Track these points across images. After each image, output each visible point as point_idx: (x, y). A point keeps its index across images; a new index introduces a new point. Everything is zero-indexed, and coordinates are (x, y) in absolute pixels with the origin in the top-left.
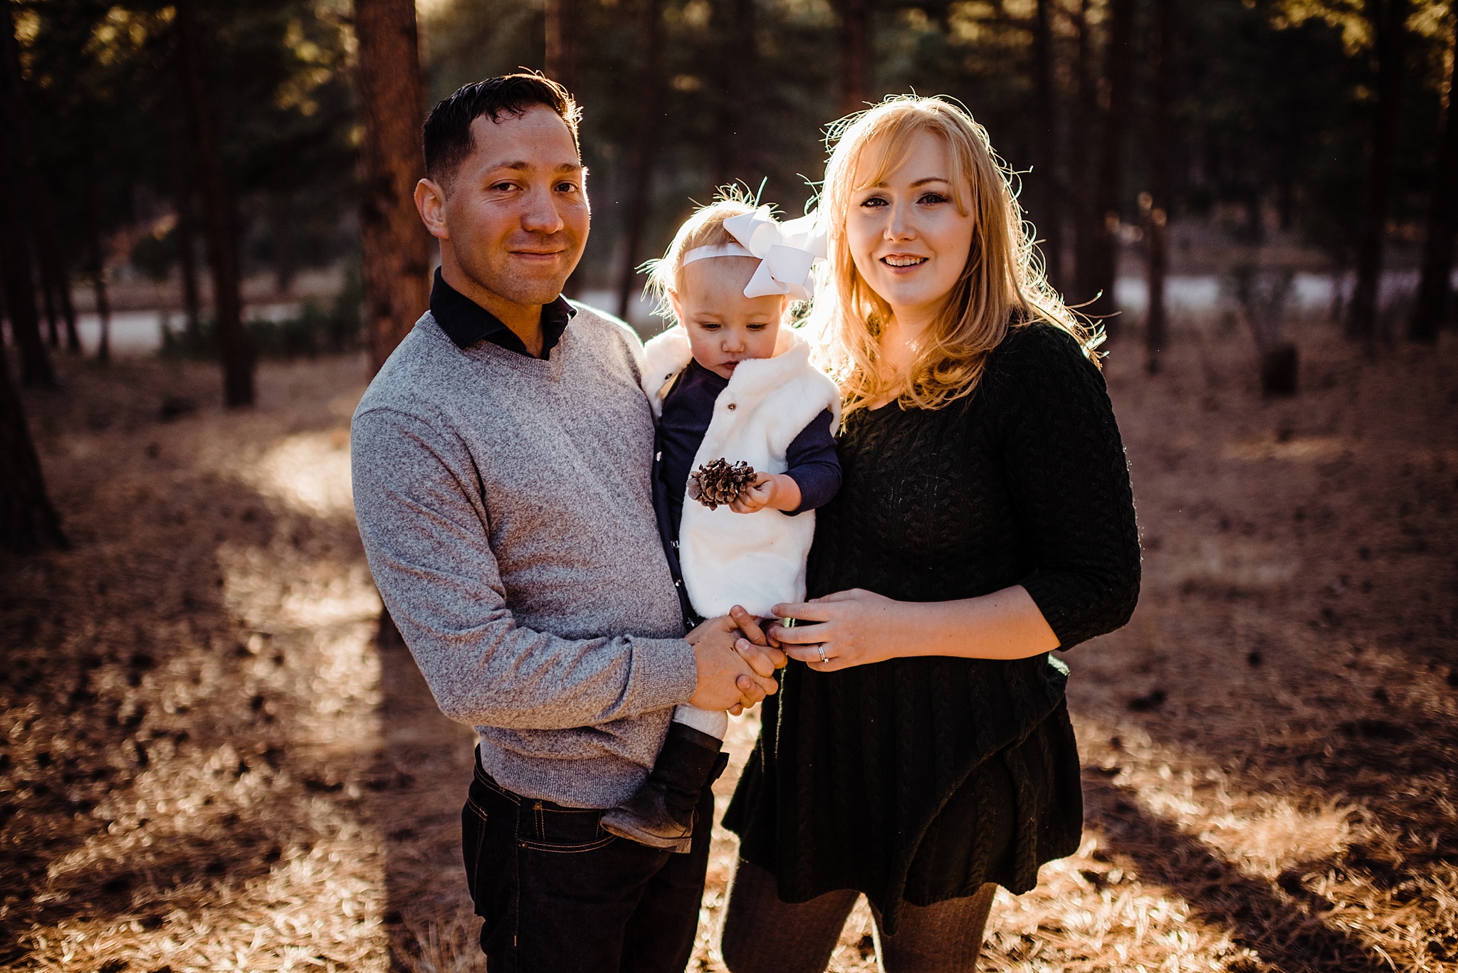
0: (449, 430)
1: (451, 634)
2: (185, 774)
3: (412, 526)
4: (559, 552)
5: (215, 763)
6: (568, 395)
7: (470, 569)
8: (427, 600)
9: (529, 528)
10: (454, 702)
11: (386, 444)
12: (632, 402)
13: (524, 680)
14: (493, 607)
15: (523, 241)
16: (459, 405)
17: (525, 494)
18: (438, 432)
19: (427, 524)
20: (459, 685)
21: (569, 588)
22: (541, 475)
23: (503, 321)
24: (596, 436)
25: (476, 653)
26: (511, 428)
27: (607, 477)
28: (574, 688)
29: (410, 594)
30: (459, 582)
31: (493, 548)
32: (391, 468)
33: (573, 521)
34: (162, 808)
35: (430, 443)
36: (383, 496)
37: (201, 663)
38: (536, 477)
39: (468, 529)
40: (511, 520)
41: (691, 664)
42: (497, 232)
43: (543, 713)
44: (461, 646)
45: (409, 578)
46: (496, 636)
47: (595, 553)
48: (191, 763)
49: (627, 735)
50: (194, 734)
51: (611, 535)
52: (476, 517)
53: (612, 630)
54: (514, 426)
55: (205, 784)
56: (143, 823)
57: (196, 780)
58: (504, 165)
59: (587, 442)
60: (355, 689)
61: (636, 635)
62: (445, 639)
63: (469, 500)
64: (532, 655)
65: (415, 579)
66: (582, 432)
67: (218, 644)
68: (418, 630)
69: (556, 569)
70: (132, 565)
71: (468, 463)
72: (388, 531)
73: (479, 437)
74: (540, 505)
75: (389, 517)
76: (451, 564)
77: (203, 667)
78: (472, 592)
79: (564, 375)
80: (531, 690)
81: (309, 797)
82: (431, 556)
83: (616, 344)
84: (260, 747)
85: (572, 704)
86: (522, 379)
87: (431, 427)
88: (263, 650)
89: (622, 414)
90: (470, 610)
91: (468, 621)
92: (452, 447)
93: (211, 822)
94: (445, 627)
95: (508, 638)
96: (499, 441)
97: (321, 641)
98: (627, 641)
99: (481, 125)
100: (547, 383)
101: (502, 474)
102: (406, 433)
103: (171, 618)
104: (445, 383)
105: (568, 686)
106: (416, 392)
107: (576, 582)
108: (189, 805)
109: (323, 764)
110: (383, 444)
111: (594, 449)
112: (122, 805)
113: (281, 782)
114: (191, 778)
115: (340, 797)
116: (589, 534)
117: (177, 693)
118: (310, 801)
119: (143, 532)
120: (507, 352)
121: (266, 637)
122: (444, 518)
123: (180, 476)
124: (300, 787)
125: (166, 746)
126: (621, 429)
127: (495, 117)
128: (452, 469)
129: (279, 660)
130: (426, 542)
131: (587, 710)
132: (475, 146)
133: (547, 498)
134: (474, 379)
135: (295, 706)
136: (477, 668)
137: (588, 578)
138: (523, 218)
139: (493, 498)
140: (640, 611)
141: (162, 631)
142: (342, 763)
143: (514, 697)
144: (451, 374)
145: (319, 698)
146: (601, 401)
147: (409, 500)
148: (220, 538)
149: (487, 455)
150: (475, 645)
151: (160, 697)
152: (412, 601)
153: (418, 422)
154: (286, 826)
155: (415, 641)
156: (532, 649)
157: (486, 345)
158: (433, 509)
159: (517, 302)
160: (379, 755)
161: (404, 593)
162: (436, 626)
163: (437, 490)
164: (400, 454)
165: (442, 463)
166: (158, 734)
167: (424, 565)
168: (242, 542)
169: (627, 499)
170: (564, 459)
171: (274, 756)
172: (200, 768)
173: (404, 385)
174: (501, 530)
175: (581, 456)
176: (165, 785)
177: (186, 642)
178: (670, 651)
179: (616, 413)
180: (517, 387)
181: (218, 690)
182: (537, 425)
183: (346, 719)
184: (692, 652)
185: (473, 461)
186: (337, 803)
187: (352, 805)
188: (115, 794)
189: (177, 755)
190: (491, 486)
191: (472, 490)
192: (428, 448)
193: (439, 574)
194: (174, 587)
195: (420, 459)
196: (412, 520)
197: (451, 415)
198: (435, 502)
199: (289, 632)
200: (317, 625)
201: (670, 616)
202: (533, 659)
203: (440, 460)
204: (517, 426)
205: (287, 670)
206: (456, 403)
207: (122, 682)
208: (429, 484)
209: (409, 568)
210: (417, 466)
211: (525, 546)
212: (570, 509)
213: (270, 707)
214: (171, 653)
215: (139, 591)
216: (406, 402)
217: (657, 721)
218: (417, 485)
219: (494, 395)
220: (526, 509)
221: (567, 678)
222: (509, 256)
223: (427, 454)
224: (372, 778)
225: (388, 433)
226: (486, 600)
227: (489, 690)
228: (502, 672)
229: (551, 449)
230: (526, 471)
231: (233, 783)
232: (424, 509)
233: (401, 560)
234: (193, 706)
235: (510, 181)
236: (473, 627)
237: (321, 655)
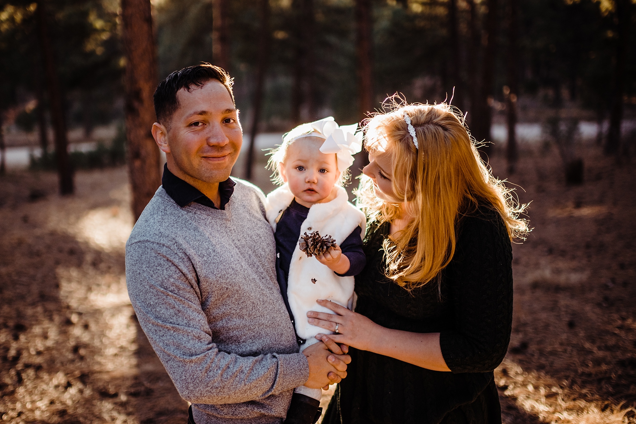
0: (181, 251)
1: (187, 359)
2: (40, 387)
3: (164, 302)
4: (236, 310)
5: (55, 382)
6: (235, 228)
7: (195, 323)
8: (173, 341)
9: (221, 299)
10: (189, 393)
11: (148, 260)
12: (265, 229)
13: (225, 381)
14: (207, 343)
15: (208, 151)
16: (184, 237)
17: (219, 282)
18: (175, 252)
19: (172, 301)
20: (192, 385)
21: (241, 329)
22: (227, 271)
23: (202, 191)
24: (250, 248)
25: (201, 368)
26: (211, 247)
27: (257, 269)
28: (250, 384)
29: (164, 338)
30: (190, 331)
31: (203, 310)
32: (151, 272)
33: (243, 294)
34: (29, 406)
35: (172, 258)
36: (148, 287)
37: (48, 328)
38: (225, 272)
39: (192, 302)
40: (213, 296)
41: (307, 367)
42: (195, 148)
43: (234, 397)
44: (192, 365)
45: (163, 329)
46: (211, 359)
47: (254, 310)
48: (43, 381)
49: (273, 403)
50: (45, 366)
51: (261, 300)
52: (196, 295)
53: (264, 349)
54: (212, 246)
55: (50, 393)
56: (20, 414)
57: (46, 390)
58: (195, 113)
59: (246, 251)
60: (124, 342)
61: (278, 353)
62: (184, 361)
63: (192, 287)
64: (229, 367)
65: (166, 330)
66: (243, 247)
67: (57, 318)
68: (169, 356)
69: (235, 320)
70: (16, 278)
71: (191, 267)
72: (151, 305)
73: (195, 253)
74: (227, 287)
75: (151, 298)
76: (185, 321)
77: (49, 330)
78: (197, 336)
79: (232, 217)
80: (229, 386)
81: (101, 400)
82: (174, 318)
83: (254, 198)
84: (77, 373)
85: (248, 392)
86: (213, 221)
87: (172, 250)
88: (79, 321)
89: (261, 236)
90: (196, 346)
91: (196, 352)
92: (183, 260)
93: (53, 414)
94: (184, 355)
95: (216, 360)
96: (206, 254)
97: (107, 317)
98: (274, 357)
99: (182, 93)
100: (225, 222)
101: (208, 272)
102: (159, 254)
103: (34, 304)
104: (175, 225)
105: (247, 383)
106: (162, 231)
107: (245, 326)
108: (42, 404)
109: (108, 383)
110: (146, 259)
111: (250, 255)
112: (9, 404)
113: (88, 392)
114: (43, 390)
115: (117, 400)
116: (251, 300)
117: (37, 344)
118: (101, 403)
119: (21, 261)
120: (205, 207)
121: (80, 314)
122: (181, 298)
123: (38, 232)
124: (97, 395)
125: (31, 372)
126: (261, 244)
127: (188, 89)
128: (184, 272)
129: (86, 327)
130: (171, 311)
131: (255, 394)
132: (180, 105)
133: (230, 283)
134: (189, 222)
135: (95, 351)
136: (201, 376)
137: (251, 323)
138: (207, 139)
139: (204, 285)
140: (277, 338)
141: (29, 311)
142: (118, 382)
143: (220, 390)
144: (177, 220)
145: (106, 347)
146: (251, 230)
147: (162, 289)
148: (58, 263)
149: (200, 263)
150: (200, 364)
151: (28, 346)
152: (165, 342)
153: (165, 247)
154: (90, 417)
155: (167, 362)
156: (228, 364)
157: (193, 204)
158: (174, 293)
159: (207, 182)
160: (136, 378)
161: (161, 337)
162: (179, 355)
163: (176, 283)
164: (156, 265)
165: (178, 269)
166: (27, 366)
167: (171, 323)
168: (68, 265)
169: (267, 280)
170: (237, 262)
171: (84, 378)
172: (47, 384)
173: (155, 228)
174: (207, 301)
175: (244, 259)
176: (31, 393)
177: (41, 317)
178: (296, 361)
179: (258, 235)
180: (211, 225)
181: (57, 343)
182: (223, 245)
183: (119, 358)
184: (306, 361)
185: (193, 266)
186: (115, 404)
187: (123, 405)
188: (6, 398)
189: (37, 377)
190: (203, 279)
191: (194, 282)
192: (170, 261)
193: (180, 327)
194: (35, 289)
195: (167, 267)
196: (163, 300)
197: (181, 243)
198: (176, 289)
199: (92, 312)
200: (104, 308)
201: (291, 339)
202: (229, 370)
203: (177, 267)
204: (214, 246)
205: (90, 331)
206: (182, 235)
207: (10, 338)
208: (172, 280)
209: (163, 325)
210: (165, 271)
211: (219, 308)
212: (242, 288)
213: (82, 352)
214: (33, 323)
215: (18, 291)
216: (157, 237)
217: (288, 394)
218: (166, 281)
219: (201, 230)
220: (220, 290)
221: (246, 379)
222: (201, 159)
223: (170, 264)
224: (132, 390)
225: (149, 254)
226: (203, 339)
227: (207, 387)
228: (214, 378)
229: (231, 257)
230: (220, 270)
231: (64, 392)
232: (170, 293)
233: (159, 321)
234: (45, 351)
235: (199, 121)
236: (199, 355)
237: (107, 324)
